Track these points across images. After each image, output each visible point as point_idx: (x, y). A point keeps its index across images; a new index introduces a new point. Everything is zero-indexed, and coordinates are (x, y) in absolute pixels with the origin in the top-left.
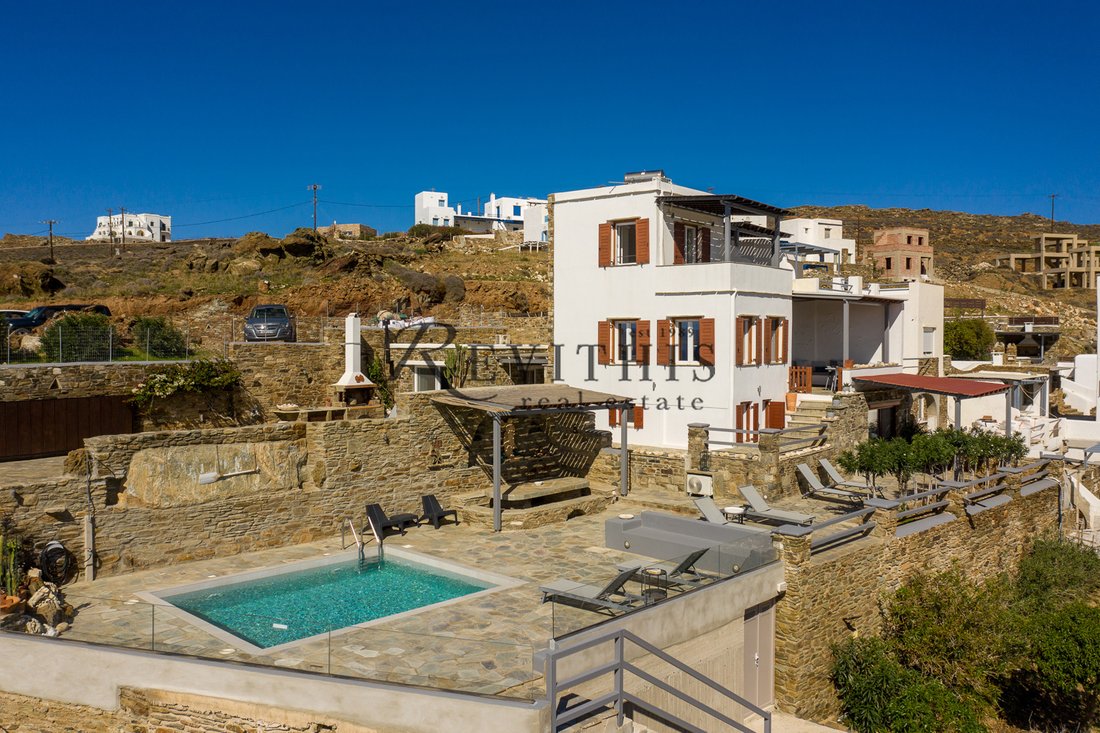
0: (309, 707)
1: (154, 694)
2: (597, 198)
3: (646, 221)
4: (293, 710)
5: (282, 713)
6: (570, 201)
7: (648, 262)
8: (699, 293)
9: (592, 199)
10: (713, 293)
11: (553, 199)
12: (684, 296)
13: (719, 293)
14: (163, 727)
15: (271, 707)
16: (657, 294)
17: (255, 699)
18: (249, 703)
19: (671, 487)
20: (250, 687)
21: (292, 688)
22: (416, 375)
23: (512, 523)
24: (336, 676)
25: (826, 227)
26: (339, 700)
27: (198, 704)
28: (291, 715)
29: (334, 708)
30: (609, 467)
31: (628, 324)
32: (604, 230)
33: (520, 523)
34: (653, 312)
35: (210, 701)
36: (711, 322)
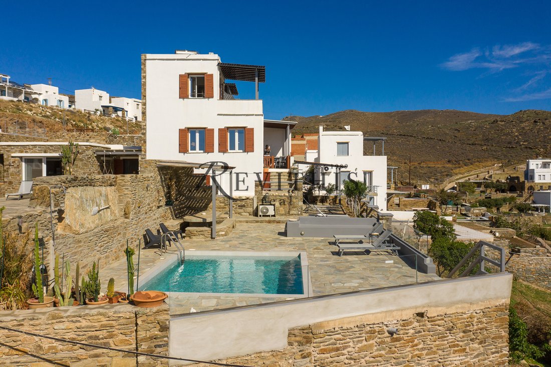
0: (414, 304)
1: (319, 325)
2: (178, 60)
3: (212, 76)
4: (405, 309)
5: (399, 313)
6: (158, 59)
7: (212, 97)
8: (244, 115)
9: (174, 60)
10: (253, 115)
11: (145, 57)
12: (235, 116)
13: (256, 115)
14: (322, 347)
15: (394, 311)
16: (218, 115)
17: (384, 309)
18: (381, 313)
19: (245, 214)
20: (380, 302)
21: (405, 296)
22: (23, 164)
23: (220, 233)
24: (421, 283)
25: (138, 103)
26: (428, 295)
27: (349, 323)
28: (404, 313)
29: (426, 301)
30: (223, 204)
31: (197, 131)
32: (183, 78)
33: (223, 233)
34: (216, 124)
35: (357, 319)
36: (252, 130)
